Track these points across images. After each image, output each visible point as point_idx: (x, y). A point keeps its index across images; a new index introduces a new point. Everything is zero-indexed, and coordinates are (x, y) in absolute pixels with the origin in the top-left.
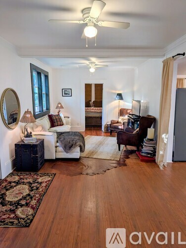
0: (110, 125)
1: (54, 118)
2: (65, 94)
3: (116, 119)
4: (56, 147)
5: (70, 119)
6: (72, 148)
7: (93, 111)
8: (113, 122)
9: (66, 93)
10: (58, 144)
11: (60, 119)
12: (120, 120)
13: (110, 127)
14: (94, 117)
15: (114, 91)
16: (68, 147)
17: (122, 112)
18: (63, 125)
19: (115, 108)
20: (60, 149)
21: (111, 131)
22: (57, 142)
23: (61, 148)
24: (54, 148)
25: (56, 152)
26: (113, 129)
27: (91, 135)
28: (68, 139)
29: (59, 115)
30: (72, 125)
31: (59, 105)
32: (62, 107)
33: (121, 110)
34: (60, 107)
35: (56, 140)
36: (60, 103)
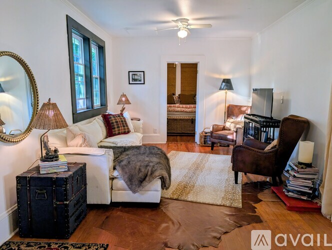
0: (212, 133)
1: (113, 120)
2: (134, 80)
3: (220, 123)
4: (112, 179)
5: (141, 122)
6: (145, 183)
7: (179, 109)
8: (216, 129)
9: (136, 78)
10: (116, 173)
11: (124, 123)
12: (228, 125)
13: (212, 136)
14: (180, 120)
15: (217, 76)
16: (137, 180)
17: (231, 111)
18: (128, 132)
19: (218, 104)
20: (120, 183)
21: (213, 143)
22: (114, 169)
23: (123, 181)
24: (108, 182)
25: (112, 189)
26: (216, 141)
27: (178, 150)
28: (138, 161)
29: (122, 114)
30: (144, 132)
31: (124, 99)
32: (128, 102)
33: (229, 107)
34: (124, 101)
35: (111, 164)
36: (124, 95)
